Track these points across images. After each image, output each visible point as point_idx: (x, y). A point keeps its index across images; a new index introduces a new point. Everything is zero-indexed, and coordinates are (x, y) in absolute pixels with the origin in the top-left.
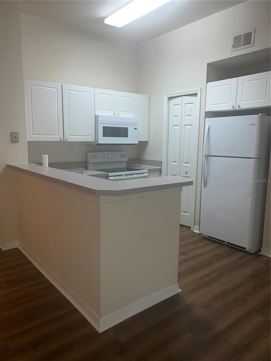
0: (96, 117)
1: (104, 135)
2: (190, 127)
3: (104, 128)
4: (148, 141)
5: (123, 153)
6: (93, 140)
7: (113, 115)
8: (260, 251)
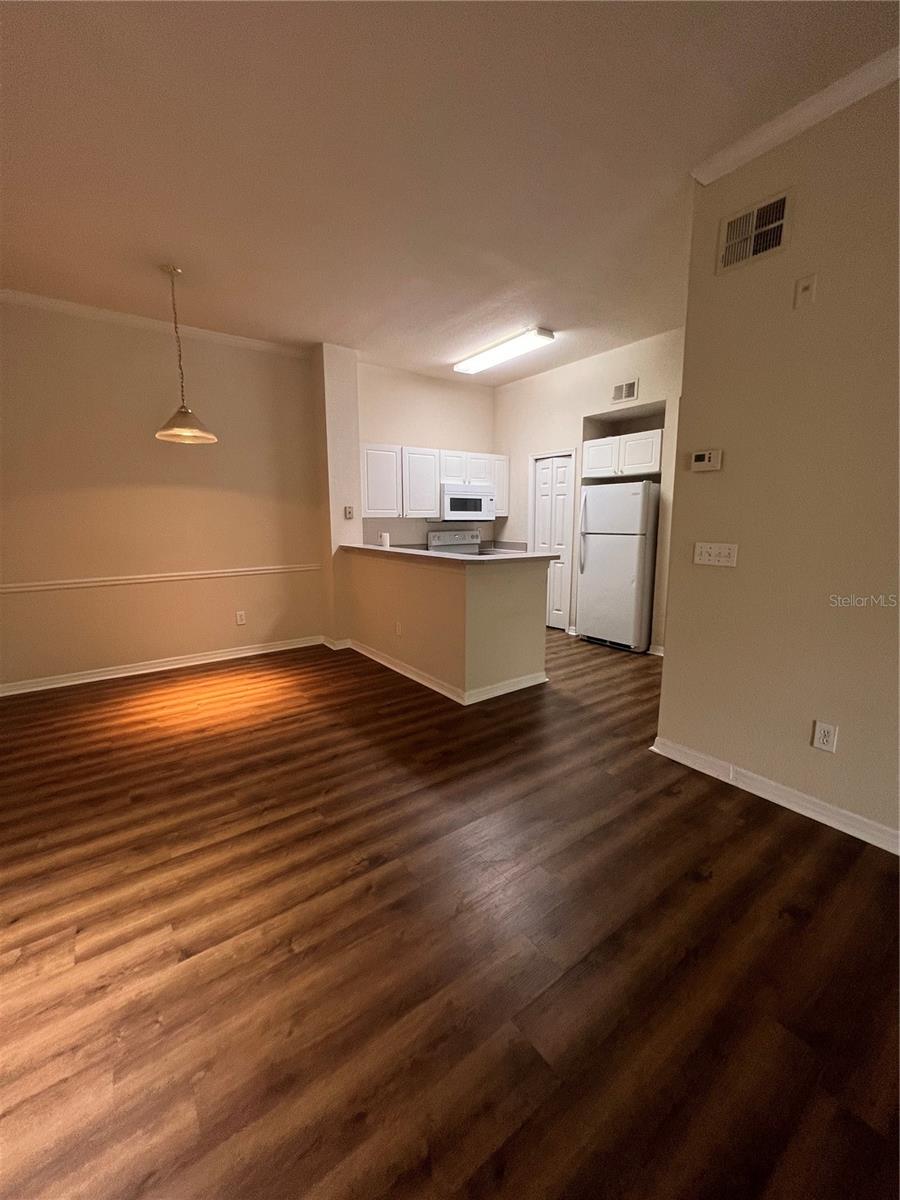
0: (442, 486)
1: (453, 508)
2: (562, 497)
3: (453, 501)
4: (507, 517)
5: (475, 533)
6: (438, 516)
7: (462, 483)
8: (648, 649)
